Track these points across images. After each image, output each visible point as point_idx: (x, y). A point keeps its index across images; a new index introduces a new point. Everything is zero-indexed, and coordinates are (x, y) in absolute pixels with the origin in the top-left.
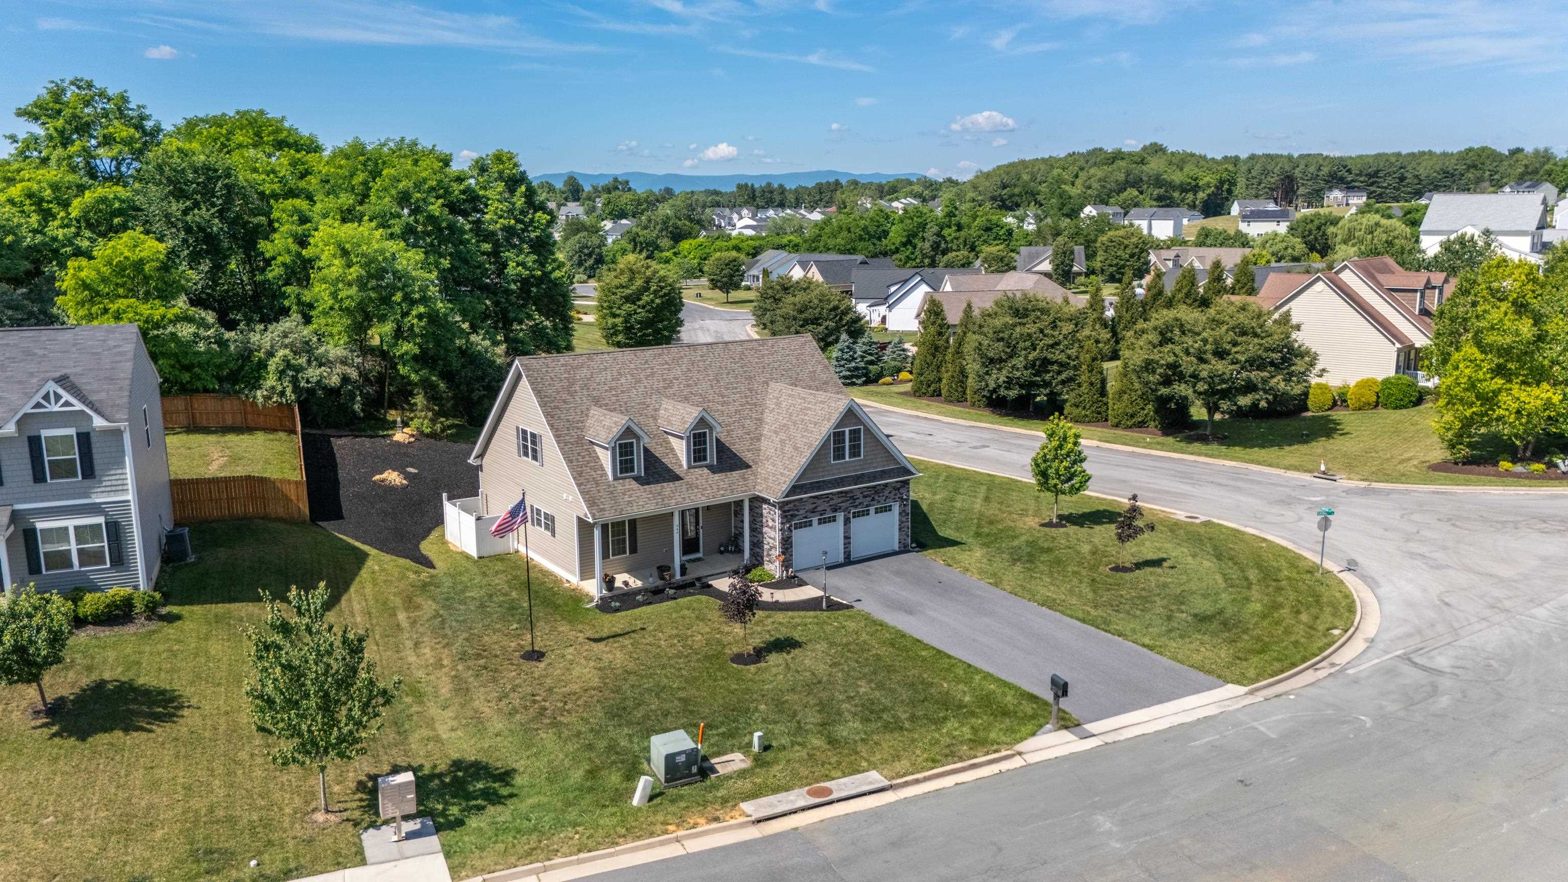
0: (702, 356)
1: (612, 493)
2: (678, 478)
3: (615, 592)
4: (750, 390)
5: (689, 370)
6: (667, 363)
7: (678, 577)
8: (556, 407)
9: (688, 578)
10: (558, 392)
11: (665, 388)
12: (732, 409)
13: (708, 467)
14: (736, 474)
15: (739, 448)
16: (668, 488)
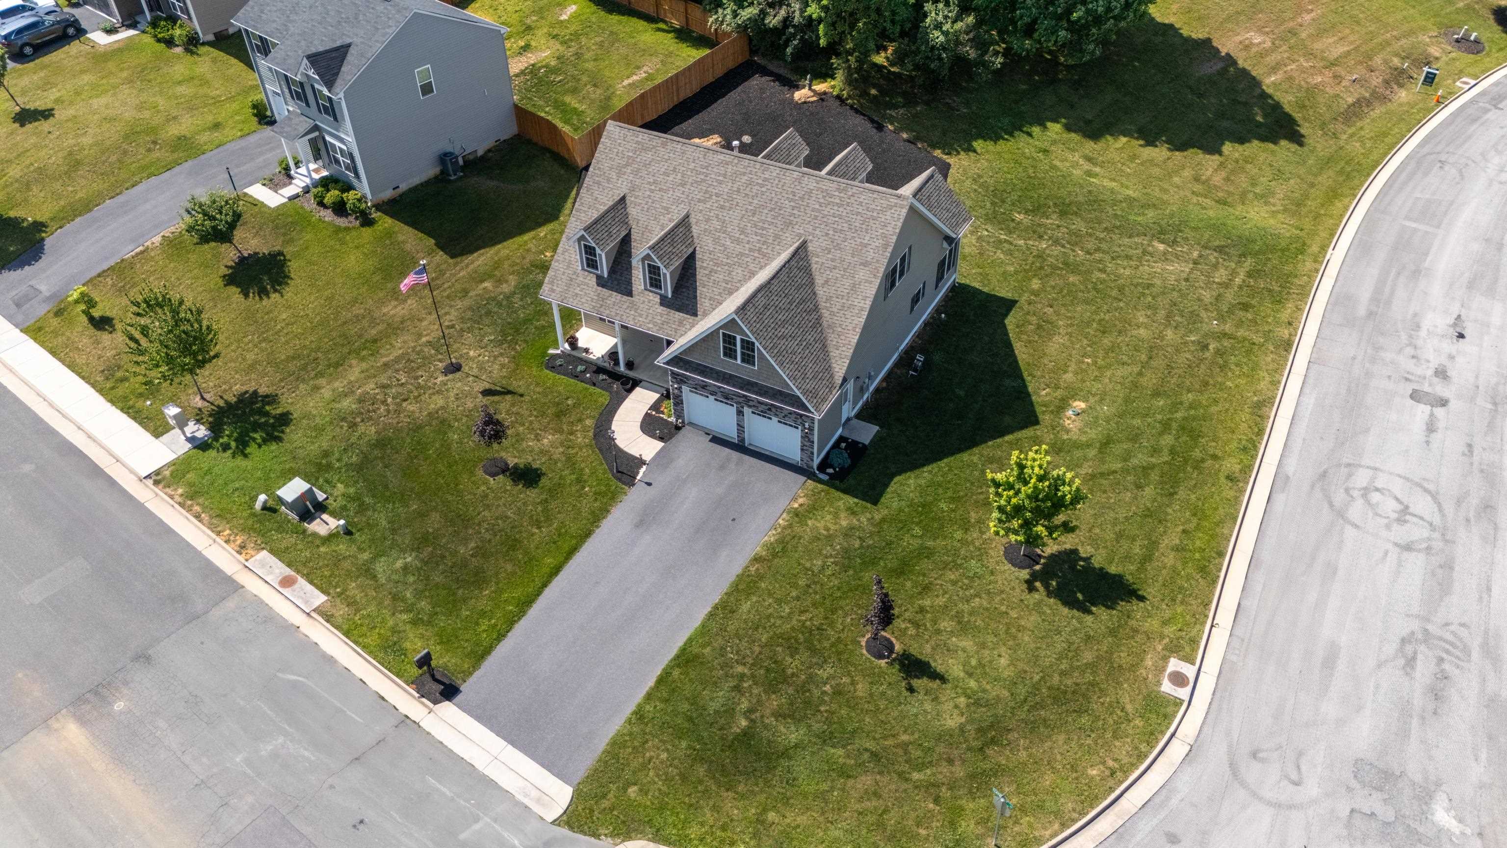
0: (765, 180)
1: (571, 280)
2: (630, 294)
3: (575, 353)
4: (776, 237)
5: (738, 191)
6: (725, 176)
7: (622, 368)
8: (599, 183)
9: (631, 374)
10: (611, 168)
11: (699, 201)
12: (739, 249)
13: (661, 295)
14: (679, 315)
15: (704, 291)
16: (616, 297)
